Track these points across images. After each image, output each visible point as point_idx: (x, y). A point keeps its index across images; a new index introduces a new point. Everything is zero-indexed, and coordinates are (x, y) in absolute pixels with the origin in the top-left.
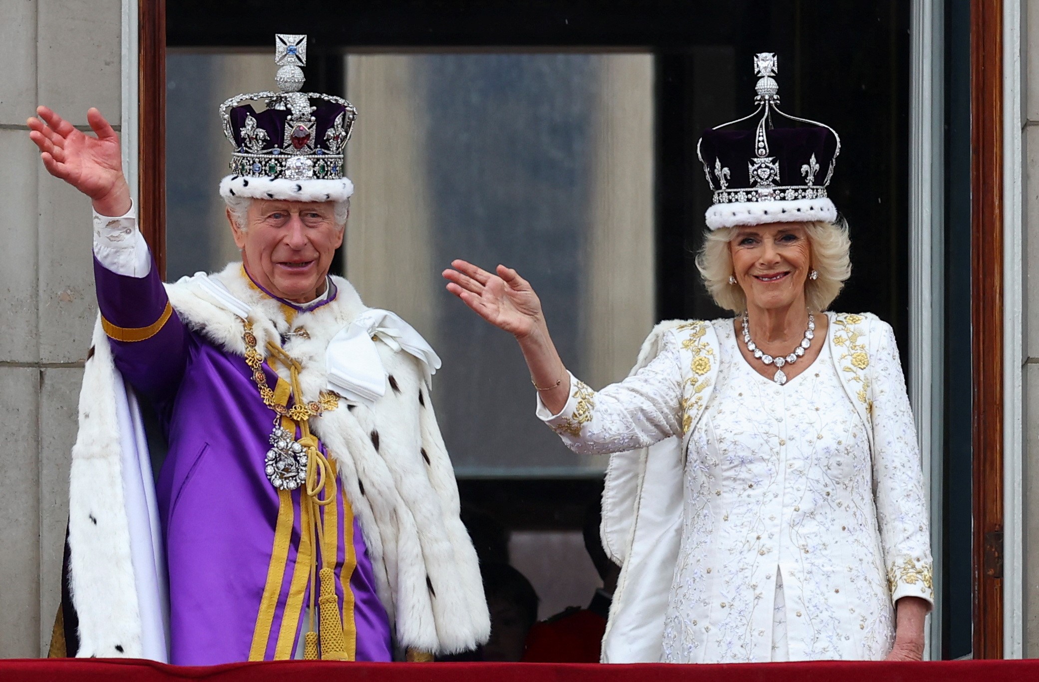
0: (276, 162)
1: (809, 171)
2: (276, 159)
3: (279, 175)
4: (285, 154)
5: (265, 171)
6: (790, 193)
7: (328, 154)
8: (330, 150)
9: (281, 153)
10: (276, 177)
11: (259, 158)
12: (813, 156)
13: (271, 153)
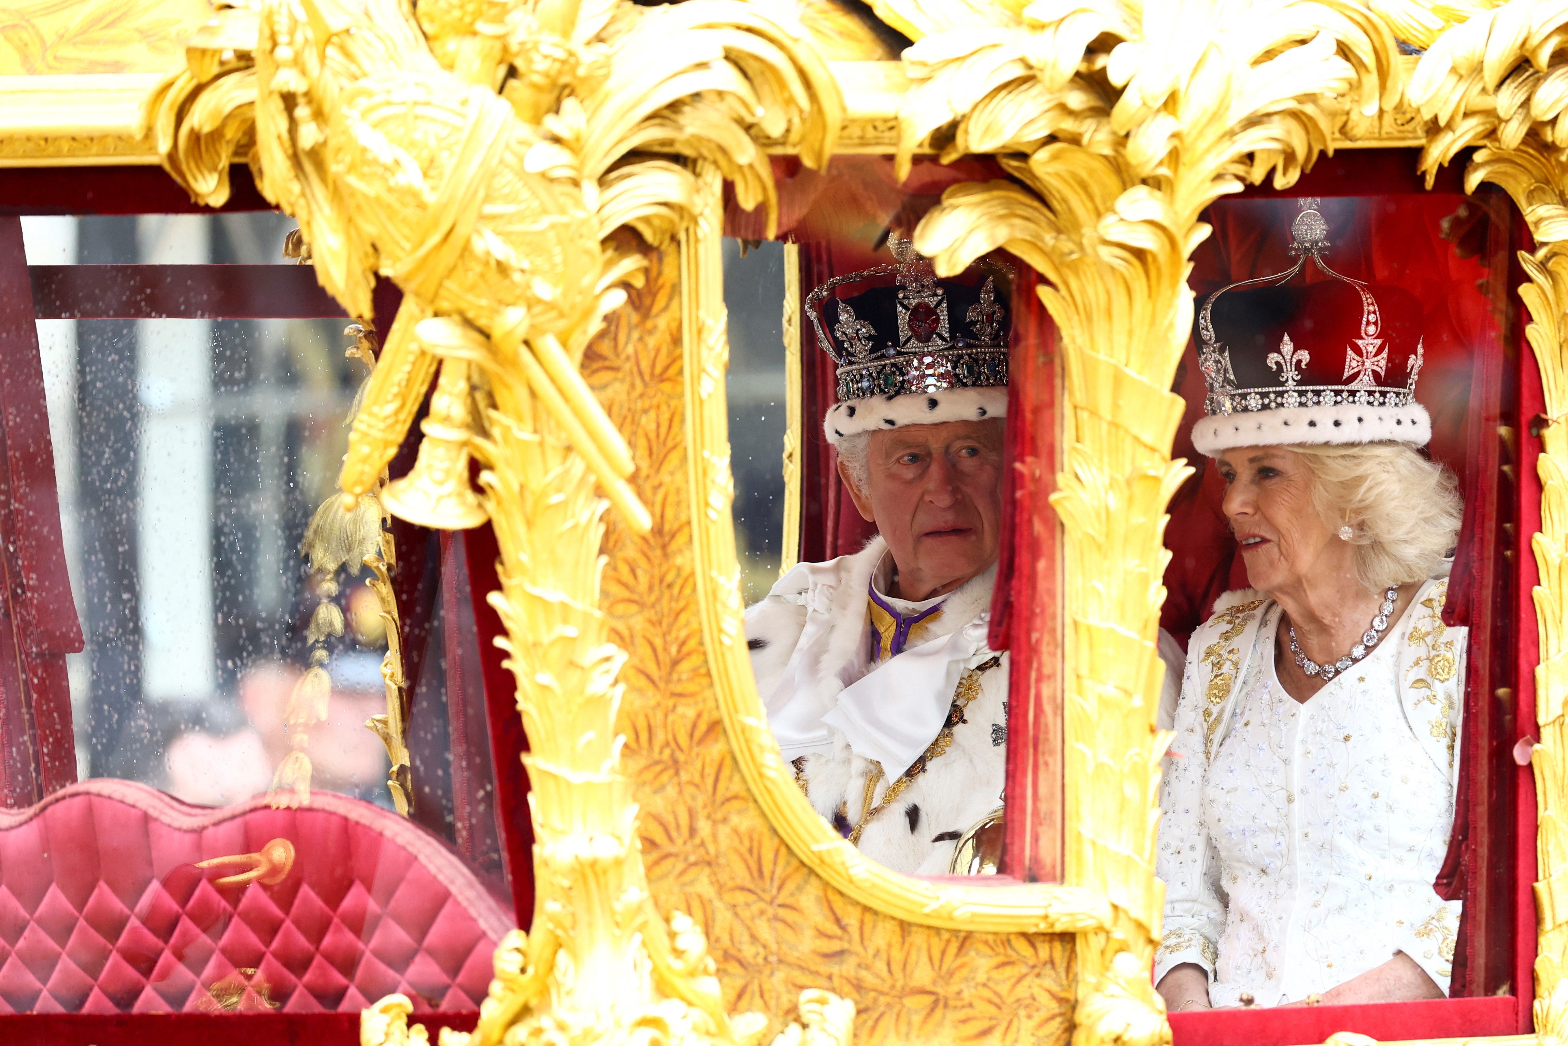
0: (894, 369)
1: (1282, 361)
2: (893, 365)
3: (902, 389)
4: (903, 354)
5: (879, 386)
6: (1254, 402)
7: (976, 347)
8: (979, 340)
9: (899, 353)
10: (897, 393)
11: (867, 369)
12: (1286, 338)
13: (883, 357)
